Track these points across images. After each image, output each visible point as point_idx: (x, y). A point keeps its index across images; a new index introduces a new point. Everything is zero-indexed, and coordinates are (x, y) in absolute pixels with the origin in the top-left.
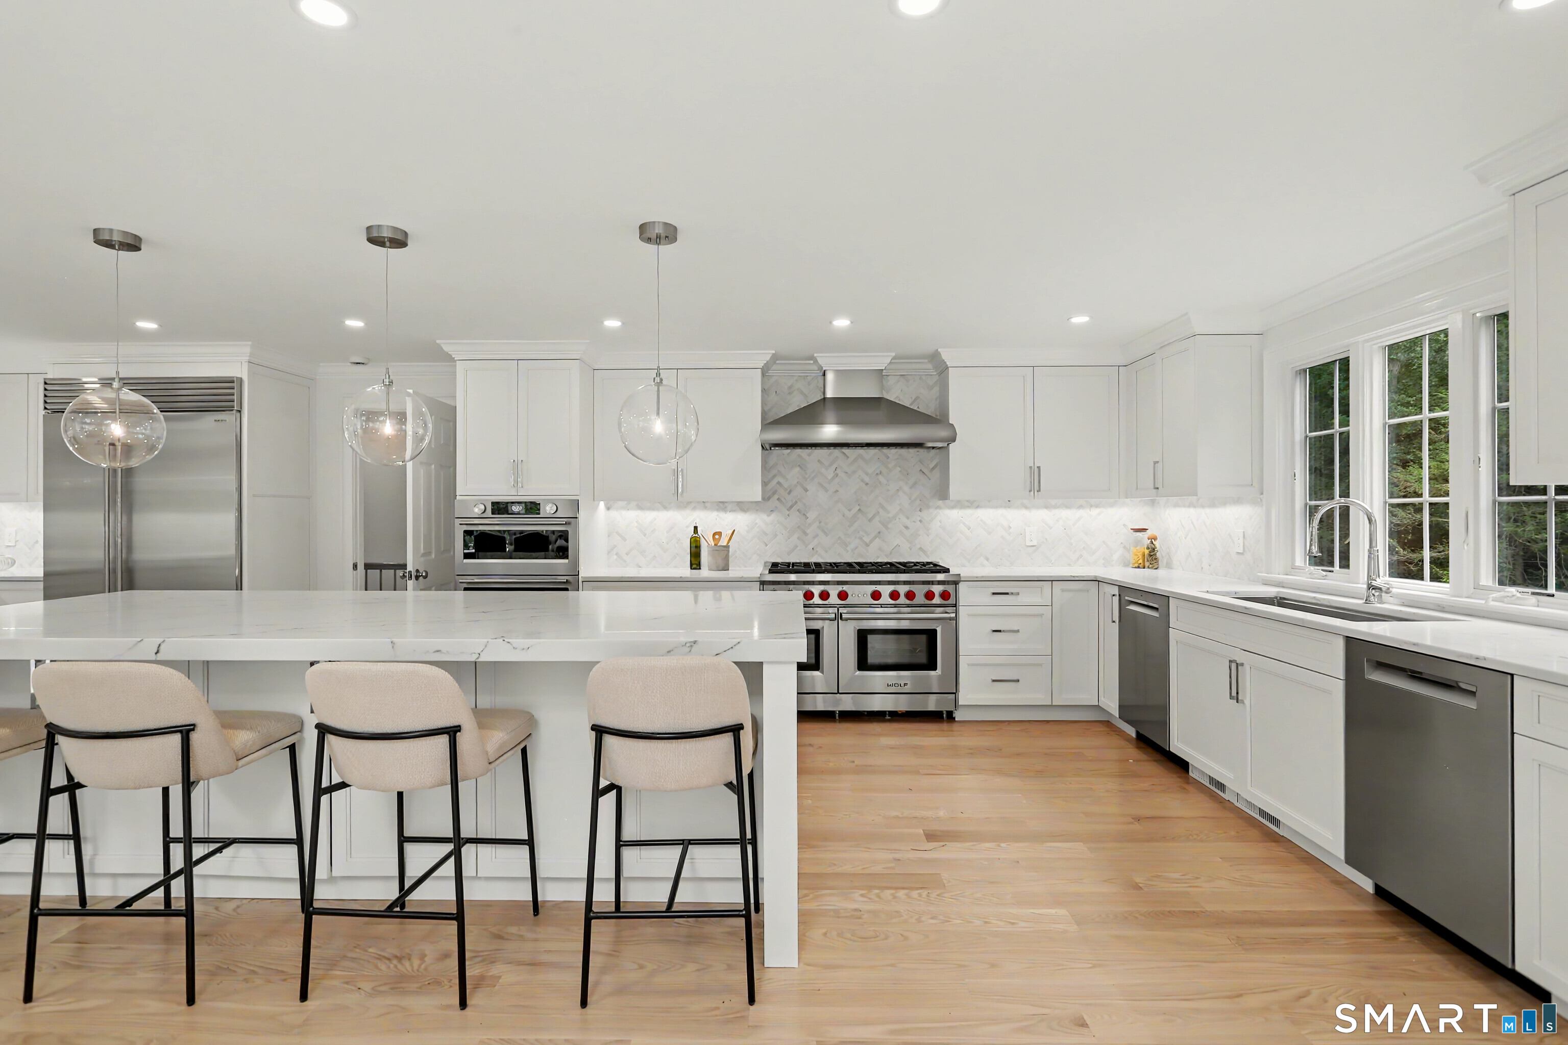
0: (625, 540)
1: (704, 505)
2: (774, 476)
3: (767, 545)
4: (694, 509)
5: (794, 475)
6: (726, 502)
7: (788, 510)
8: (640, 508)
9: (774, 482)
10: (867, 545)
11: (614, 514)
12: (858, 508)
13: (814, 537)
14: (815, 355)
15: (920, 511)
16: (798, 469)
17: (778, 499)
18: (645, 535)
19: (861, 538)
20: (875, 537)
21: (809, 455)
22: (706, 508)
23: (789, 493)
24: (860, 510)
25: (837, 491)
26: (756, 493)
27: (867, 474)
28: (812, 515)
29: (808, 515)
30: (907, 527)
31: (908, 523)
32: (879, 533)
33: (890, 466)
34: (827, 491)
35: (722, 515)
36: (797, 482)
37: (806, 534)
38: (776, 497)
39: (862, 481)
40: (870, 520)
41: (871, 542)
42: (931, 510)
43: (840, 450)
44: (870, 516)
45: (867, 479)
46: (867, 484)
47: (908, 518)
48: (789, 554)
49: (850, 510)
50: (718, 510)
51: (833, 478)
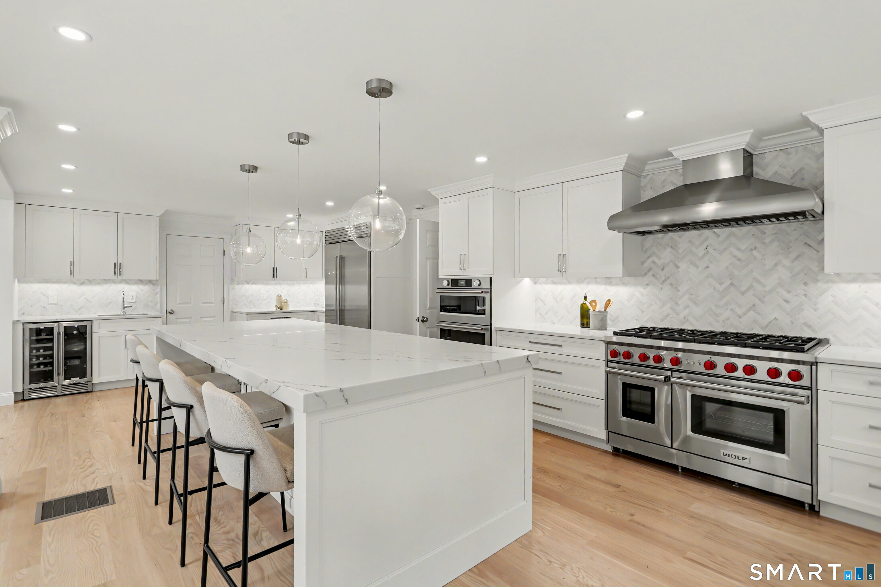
0: (545, 304)
1: (596, 280)
2: (649, 257)
3: (643, 312)
4: (589, 283)
5: (666, 255)
6: (611, 278)
7: (662, 284)
8: (554, 283)
9: (650, 260)
10: (740, 317)
11: (538, 287)
12: (730, 282)
13: (687, 307)
14: (669, 149)
15: (805, 284)
16: (669, 250)
17: (653, 275)
18: (557, 301)
19: (732, 310)
20: (749, 310)
21: (680, 237)
22: (597, 283)
23: (663, 270)
24: (731, 284)
25: (708, 267)
26: (618, 269)
27: (739, 249)
28: (683, 288)
29: (679, 288)
30: (787, 301)
31: (787, 296)
32: (754, 305)
33: (767, 241)
34: (698, 267)
35: (609, 288)
36: (670, 261)
37: (676, 303)
38: (651, 273)
39: (735, 256)
40: (743, 293)
41: (745, 314)
42: (820, 284)
43: (711, 230)
44: (743, 289)
45: (739, 254)
46: (739, 260)
47: (789, 292)
48: (662, 320)
49: (721, 284)
50: (605, 284)
51: (704, 255)
